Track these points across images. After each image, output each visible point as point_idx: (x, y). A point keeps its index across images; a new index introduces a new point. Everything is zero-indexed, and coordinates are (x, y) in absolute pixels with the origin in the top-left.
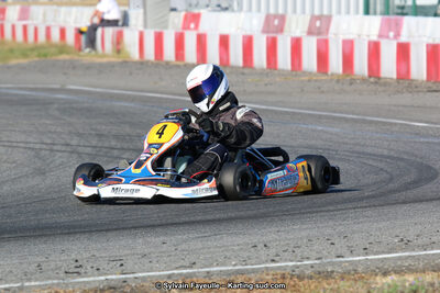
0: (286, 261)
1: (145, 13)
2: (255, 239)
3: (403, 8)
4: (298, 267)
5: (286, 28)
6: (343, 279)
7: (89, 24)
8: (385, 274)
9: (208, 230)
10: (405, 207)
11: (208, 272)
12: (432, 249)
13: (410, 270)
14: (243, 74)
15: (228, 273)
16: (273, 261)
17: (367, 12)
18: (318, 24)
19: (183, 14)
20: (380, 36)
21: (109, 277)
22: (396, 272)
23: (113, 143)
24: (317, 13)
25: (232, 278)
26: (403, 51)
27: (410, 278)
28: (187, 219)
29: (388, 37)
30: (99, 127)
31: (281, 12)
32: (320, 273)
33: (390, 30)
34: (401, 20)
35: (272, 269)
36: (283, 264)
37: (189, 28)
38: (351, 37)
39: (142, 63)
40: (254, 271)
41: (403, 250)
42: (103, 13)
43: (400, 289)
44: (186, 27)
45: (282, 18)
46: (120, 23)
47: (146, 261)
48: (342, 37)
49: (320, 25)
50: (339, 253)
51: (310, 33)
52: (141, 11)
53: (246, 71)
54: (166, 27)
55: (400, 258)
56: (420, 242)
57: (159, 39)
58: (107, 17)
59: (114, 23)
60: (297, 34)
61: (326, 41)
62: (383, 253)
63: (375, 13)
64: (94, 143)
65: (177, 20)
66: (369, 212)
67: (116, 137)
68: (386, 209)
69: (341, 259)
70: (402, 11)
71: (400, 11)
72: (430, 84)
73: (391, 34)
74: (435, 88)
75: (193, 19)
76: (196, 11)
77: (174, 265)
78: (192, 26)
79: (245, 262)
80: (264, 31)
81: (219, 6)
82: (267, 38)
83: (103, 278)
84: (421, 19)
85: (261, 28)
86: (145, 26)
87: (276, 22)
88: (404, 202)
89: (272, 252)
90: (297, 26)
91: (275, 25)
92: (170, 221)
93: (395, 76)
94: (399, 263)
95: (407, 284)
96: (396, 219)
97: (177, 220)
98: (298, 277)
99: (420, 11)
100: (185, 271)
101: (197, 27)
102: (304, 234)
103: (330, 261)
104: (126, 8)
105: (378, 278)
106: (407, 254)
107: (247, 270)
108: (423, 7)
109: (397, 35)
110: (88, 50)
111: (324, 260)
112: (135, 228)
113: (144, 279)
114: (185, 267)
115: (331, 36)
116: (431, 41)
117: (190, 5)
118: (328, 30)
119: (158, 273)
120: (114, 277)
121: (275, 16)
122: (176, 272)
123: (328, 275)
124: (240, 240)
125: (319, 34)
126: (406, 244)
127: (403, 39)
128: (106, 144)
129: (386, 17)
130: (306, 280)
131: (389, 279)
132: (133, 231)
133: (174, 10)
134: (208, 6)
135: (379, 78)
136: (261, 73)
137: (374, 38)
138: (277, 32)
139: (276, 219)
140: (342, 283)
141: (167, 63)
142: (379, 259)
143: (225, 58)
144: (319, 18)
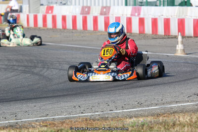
0: (88, 113)
1: (29, 7)
2: (75, 104)
3: (142, 3)
4: (93, 115)
5: (91, 12)
6: (112, 120)
7: (5, 11)
8: (131, 118)
9: (55, 100)
10: (141, 89)
11: (53, 119)
12: (152, 106)
13: (142, 116)
14: (72, 32)
15: (62, 119)
16: (82, 113)
17: (126, 5)
18: (105, 10)
19: (46, 6)
20: (131, 15)
21: (10, 121)
22: (135, 117)
23: (15, 63)
24: (104, 5)
25: (64, 120)
26: (142, 21)
27: (141, 119)
28: (45, 96)
29: (135, 15)
30: (8, 56)
31: (89, 5)
32: (102, 118)
33: (136, 12)
34: (141, 8)
35: (81, 116)
36: (86, 114)
37: (48, 13)
38: (119, 16)
39: (28, 28)
40: (73, 118)
41: (139, 107)
42: (12, 7)
43: (137, 124)
44: (47, 12)
45: (89, 8)
46: (19, 11)
47: (27, 114)
48: (115, 16)
49: (105, 11)
50: (111, 109)
51: (101, 14)
52: (28, 6)
53: (74, 31)
54: (39, 13)
55: (137, 111)
56: (146, 103)
57: (36, 18)
58: (13, 8)
59: (16, 11)
60: (96, 14)
61: (108, 18)
62: (130, 109)
63: (130, 5)
64: (6, 63)
65: (43, 9)
66: (125, 91)
67: (16, 61)
68: (133, 90)
69: (112, 112)
70: (141, 4)
71: (140, 4)
72: (153, 36)
73: (136, 14)
74: (155, 37)
75: (50, 9)
76: (52, 5)
77: (39, 116)
78: (50, 12)
79: (70, 114)
80: (81, 14)
81: (61, 3)
82: (83, 17)
83: (7, 122)
84: (149, 8)
85: (80, 12)
86: (30, 12)
87: (86, 10)
88: (140, 87)
89: (82, 109)
90: (95, 11)
91: (86, 11)
92: (38, 97)
93: (138, 32)
94: (137, 113)
95: (140, 122)
96: (137, 94)
97: (41, 96)
98: (93, 120)
99: (149, 4)
100: (43, 118)
101: (52, 12)
102: (97, 101)
103: (107, 113)
104: (21, 5)
105: (127, 119)
106: (140, 109)
107: (70, 117)
108: (150, 2)
109: (139, 14)
110: (5, 23)
111: (105, 113)
112: (23, 100)
113: (25, 122)
114: (44, 116)
115: (110, 15)
116: (153, 17)
117: (49, 3)
118: (109, 13)
119: (32, 119)
120: (12, 121)
121: (86, 7)
122: (39, 118)
123: (106, 119)
124: (69, 104)
125: (105, 14)
126: (140, 104)
127: (142, 16)
128: (12, 64)
129: (135, 7)
130: (96, 121)
131: (132, 120)
132: (22, 101)
133: (42, 5)
134: (56, 3)
135: (131, 33)
136: (80, 32)
137: (129, 16)
138: (87, 14)
139: (84, 95)
140: (112, 122)
141: (39, 28)
142: (128, 112)
143: (64, 25)
144: (105, 7)
